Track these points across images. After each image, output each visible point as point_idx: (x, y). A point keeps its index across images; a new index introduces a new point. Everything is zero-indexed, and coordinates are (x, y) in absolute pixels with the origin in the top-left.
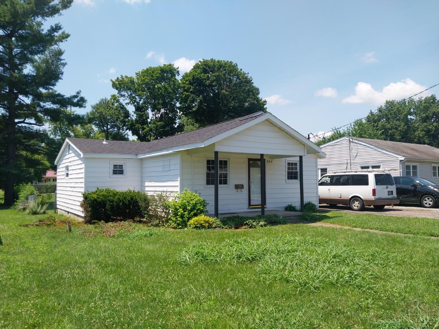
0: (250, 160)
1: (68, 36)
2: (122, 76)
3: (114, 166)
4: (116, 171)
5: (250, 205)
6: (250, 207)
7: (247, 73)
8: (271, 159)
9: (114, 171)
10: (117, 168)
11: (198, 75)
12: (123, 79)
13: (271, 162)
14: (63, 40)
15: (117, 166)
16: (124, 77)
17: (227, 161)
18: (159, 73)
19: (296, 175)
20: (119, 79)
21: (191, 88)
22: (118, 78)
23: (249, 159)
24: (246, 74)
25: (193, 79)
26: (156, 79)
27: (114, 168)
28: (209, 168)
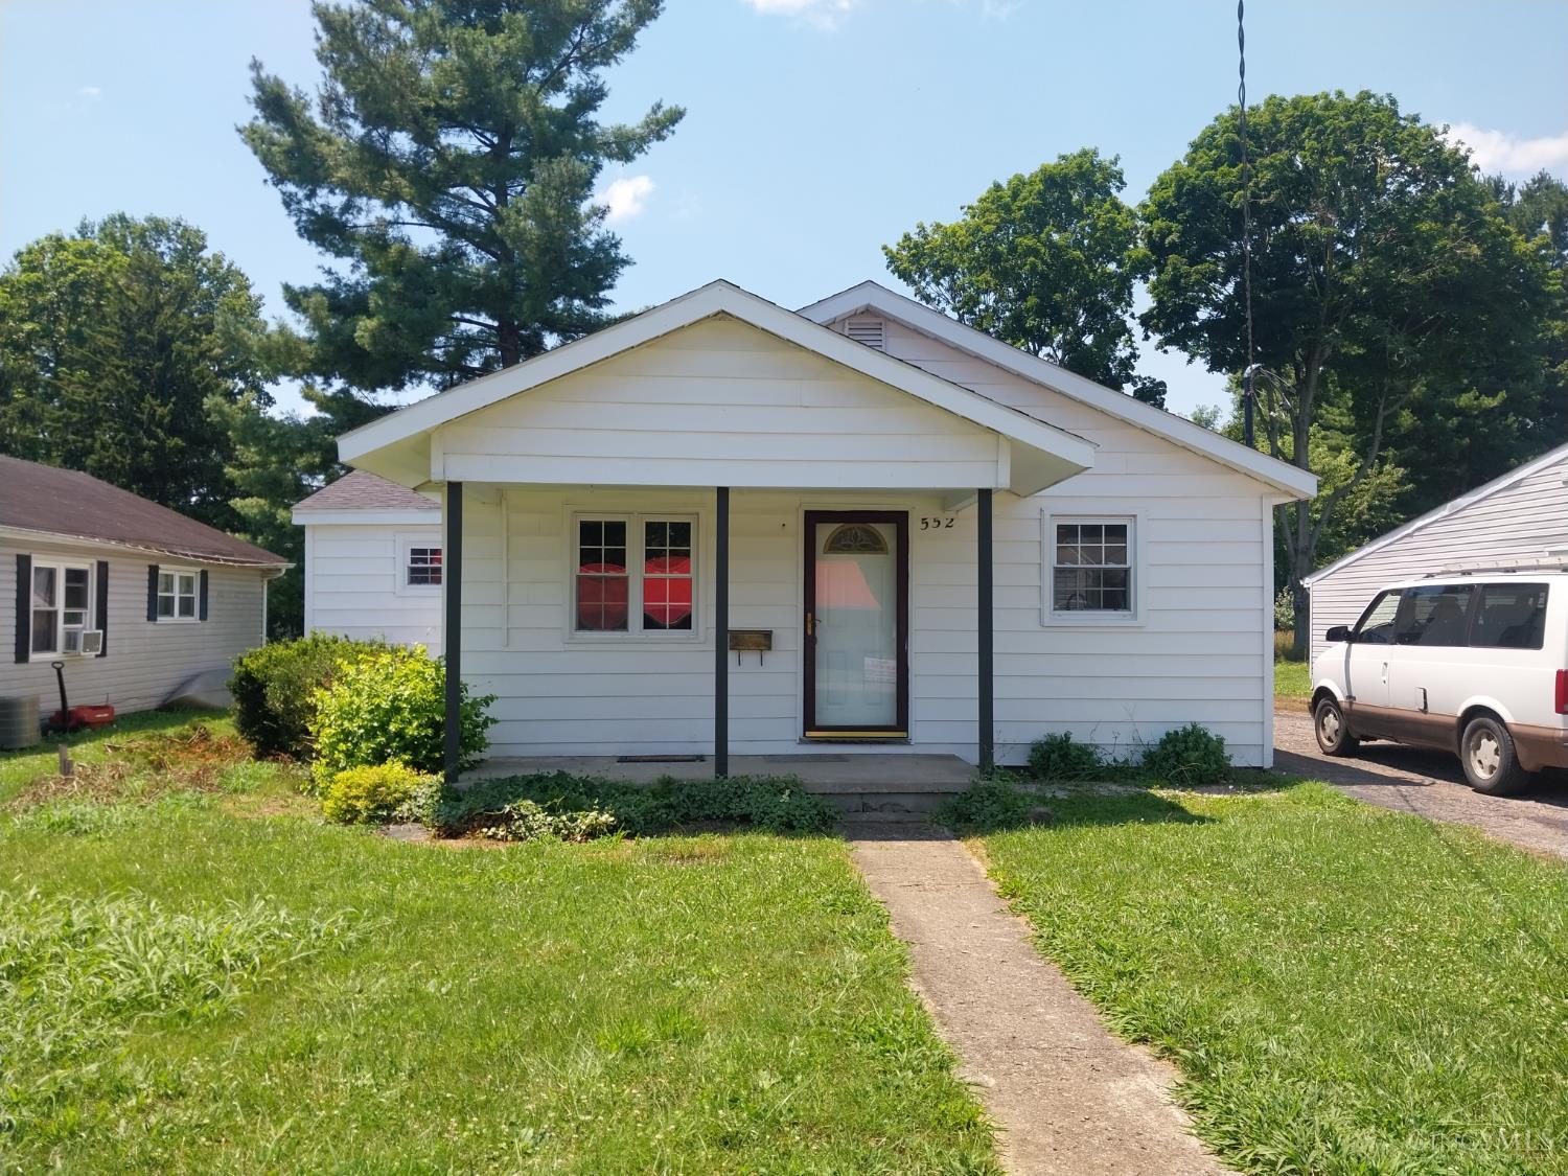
0: (813, 519)
1: (676, 116)
2: (922, 229)
3: (414, 552)
4: (425, 570)
5: (809, 722)
6: (808, 734)
7: (1440, 130)
8: (944, 509)
9: (413, 571)
10: (425, 561)
11: (1197, 177)
12: (925, 237)
13: (944, 523)
14: (665, 132)
15: (424, 552)
16: (929, 230)
17: (689, 524)
18: (1039, 193)
19: (1125, 586)
20: (910, 239)
21: (1170, 233)
22: (907, 238)
23: (808, 514)
24: (1437, 134)
25: (1178, 196)
26: (1023, 219)
27: (414, 561)
28: (588, 558)
